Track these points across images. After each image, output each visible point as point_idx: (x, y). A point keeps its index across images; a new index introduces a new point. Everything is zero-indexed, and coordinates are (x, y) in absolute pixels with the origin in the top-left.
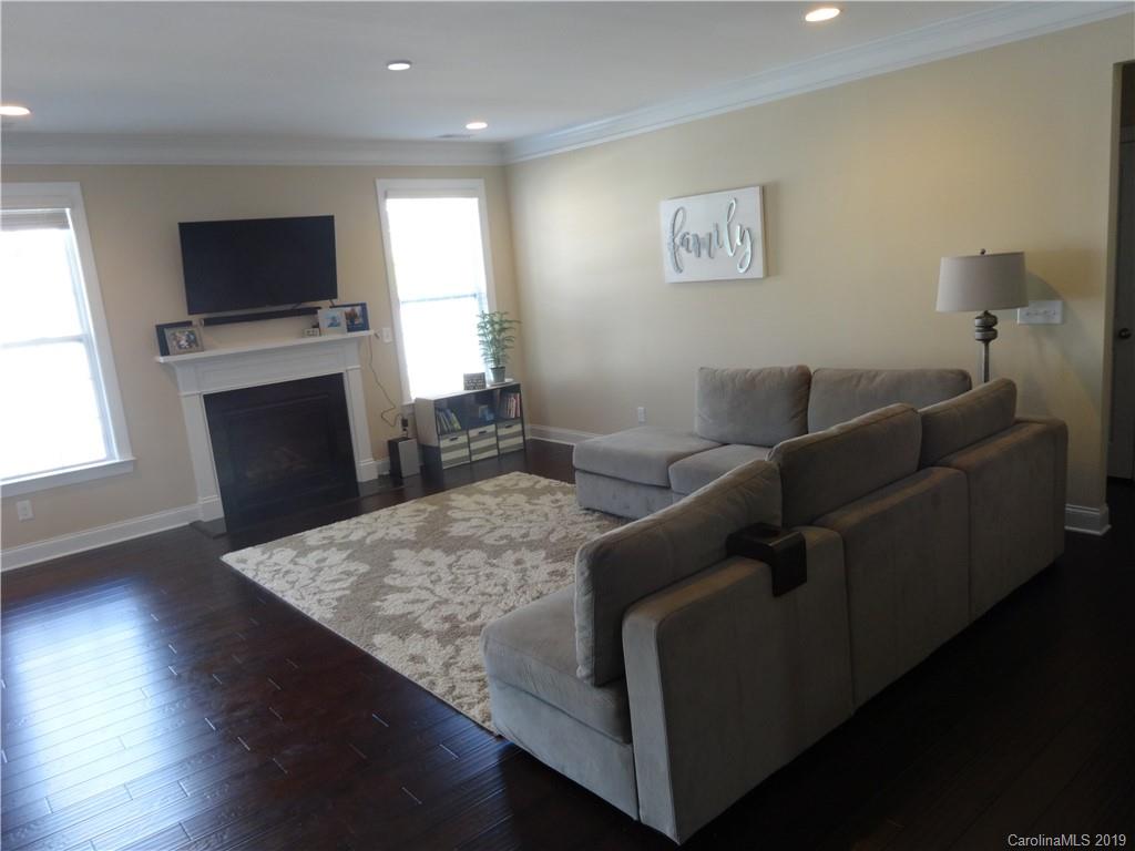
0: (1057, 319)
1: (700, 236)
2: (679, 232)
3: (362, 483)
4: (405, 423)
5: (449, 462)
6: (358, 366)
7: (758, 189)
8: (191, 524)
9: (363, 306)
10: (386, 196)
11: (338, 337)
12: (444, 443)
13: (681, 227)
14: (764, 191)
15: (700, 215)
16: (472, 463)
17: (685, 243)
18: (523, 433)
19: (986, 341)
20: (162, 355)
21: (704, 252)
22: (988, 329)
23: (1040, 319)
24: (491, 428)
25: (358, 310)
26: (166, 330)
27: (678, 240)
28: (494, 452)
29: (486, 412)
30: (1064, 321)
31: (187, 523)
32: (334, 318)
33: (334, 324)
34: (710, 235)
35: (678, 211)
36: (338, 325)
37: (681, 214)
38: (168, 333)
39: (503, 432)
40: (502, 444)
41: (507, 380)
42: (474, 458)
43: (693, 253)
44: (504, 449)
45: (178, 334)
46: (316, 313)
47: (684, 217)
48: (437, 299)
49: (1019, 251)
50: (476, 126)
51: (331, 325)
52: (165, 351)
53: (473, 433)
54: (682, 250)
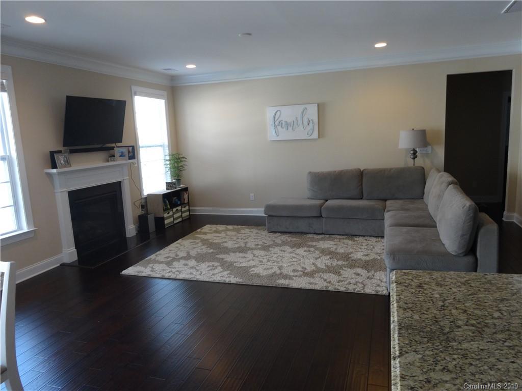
0: (430, 152)
1: (288, 122)
2: (277, 119)
3: (128, 237)
4: (143, 207)
5: (168, 224)
6: (128, 178)
7: (317, 105)
8: (61, 265)
9: (133, 147)
10: (135, 94)
11: (124, 162)
12: (166, 215)
13: (279, 118)
14: (318, 105)
15: (288, 113)
16: (175, 224)
17: (280, 124)
18: (189, 210)
19: (414, 158)
20: (53, 168)
21: (290, 129)
22: (415, 154)
23: (424, 152)
24: (179, 208)
25: (131, 148)
26: (55, 154)
27: (277, 123)
28: (180, 220)
29: (177, 200)
30: (432, 152)
31: (59, 265)
32: (122, 152)
33: (122, 155)
34: (293, 121)
35: (277, 112)
36: (124, 156)
37: (278, 113)
38: (56, 156)
39: (183, 209)
40: (184, 215)
41: (181, 186)
42: (175, 222)
43: (284, 129)
44: (184, 217)
45: (60, 157)
46: (114, 149)
47: (280, 114)
48: (150, 147)
49: (424, 129)
50: (191, 66)
51: (121, 156)
52: (54, 166)
53: (174, 210)
54: (279, 128)
